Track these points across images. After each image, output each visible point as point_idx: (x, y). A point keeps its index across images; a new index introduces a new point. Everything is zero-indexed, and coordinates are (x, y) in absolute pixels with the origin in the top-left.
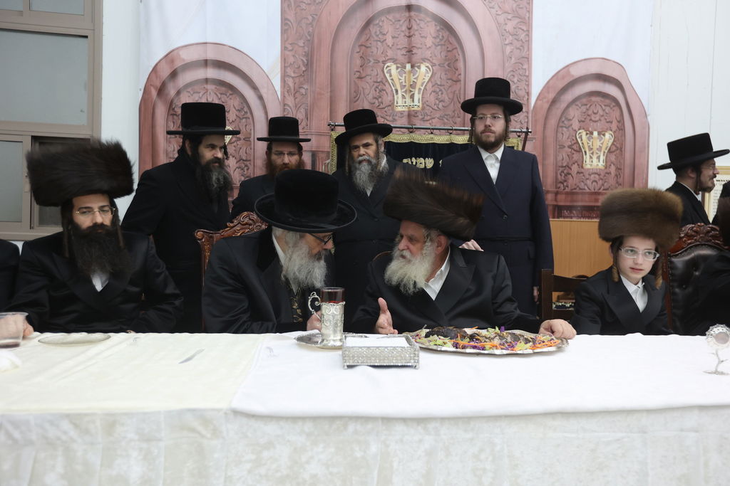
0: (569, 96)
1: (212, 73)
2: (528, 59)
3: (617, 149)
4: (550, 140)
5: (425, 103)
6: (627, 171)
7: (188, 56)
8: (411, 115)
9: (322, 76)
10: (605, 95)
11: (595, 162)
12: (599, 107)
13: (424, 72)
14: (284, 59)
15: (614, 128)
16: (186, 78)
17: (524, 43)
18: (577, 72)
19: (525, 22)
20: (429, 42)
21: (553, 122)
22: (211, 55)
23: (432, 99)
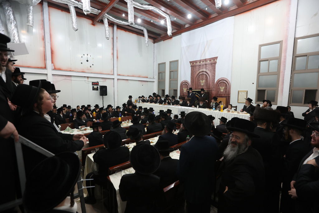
0: (219, 83)
1: (185, 83)
2: (215, 78)
3: (226, 89)
4: (217, 88)
5: (204, 84)
6: (228, 91)
7: (183, 82)
8: (203, 86)
9: (194, 83)
10: (224, 82)
11: (222, 91)
12: (222, 84)
13: (204, 81)
14: (191, 81)
15: (225, 86)
16: (183, 84)
17: (214, 76)
18: (220, 80)
19: (215, 74)
20: (205, 77)
21: (217, 86)
22: (185, 81)
23: (205, 84)
